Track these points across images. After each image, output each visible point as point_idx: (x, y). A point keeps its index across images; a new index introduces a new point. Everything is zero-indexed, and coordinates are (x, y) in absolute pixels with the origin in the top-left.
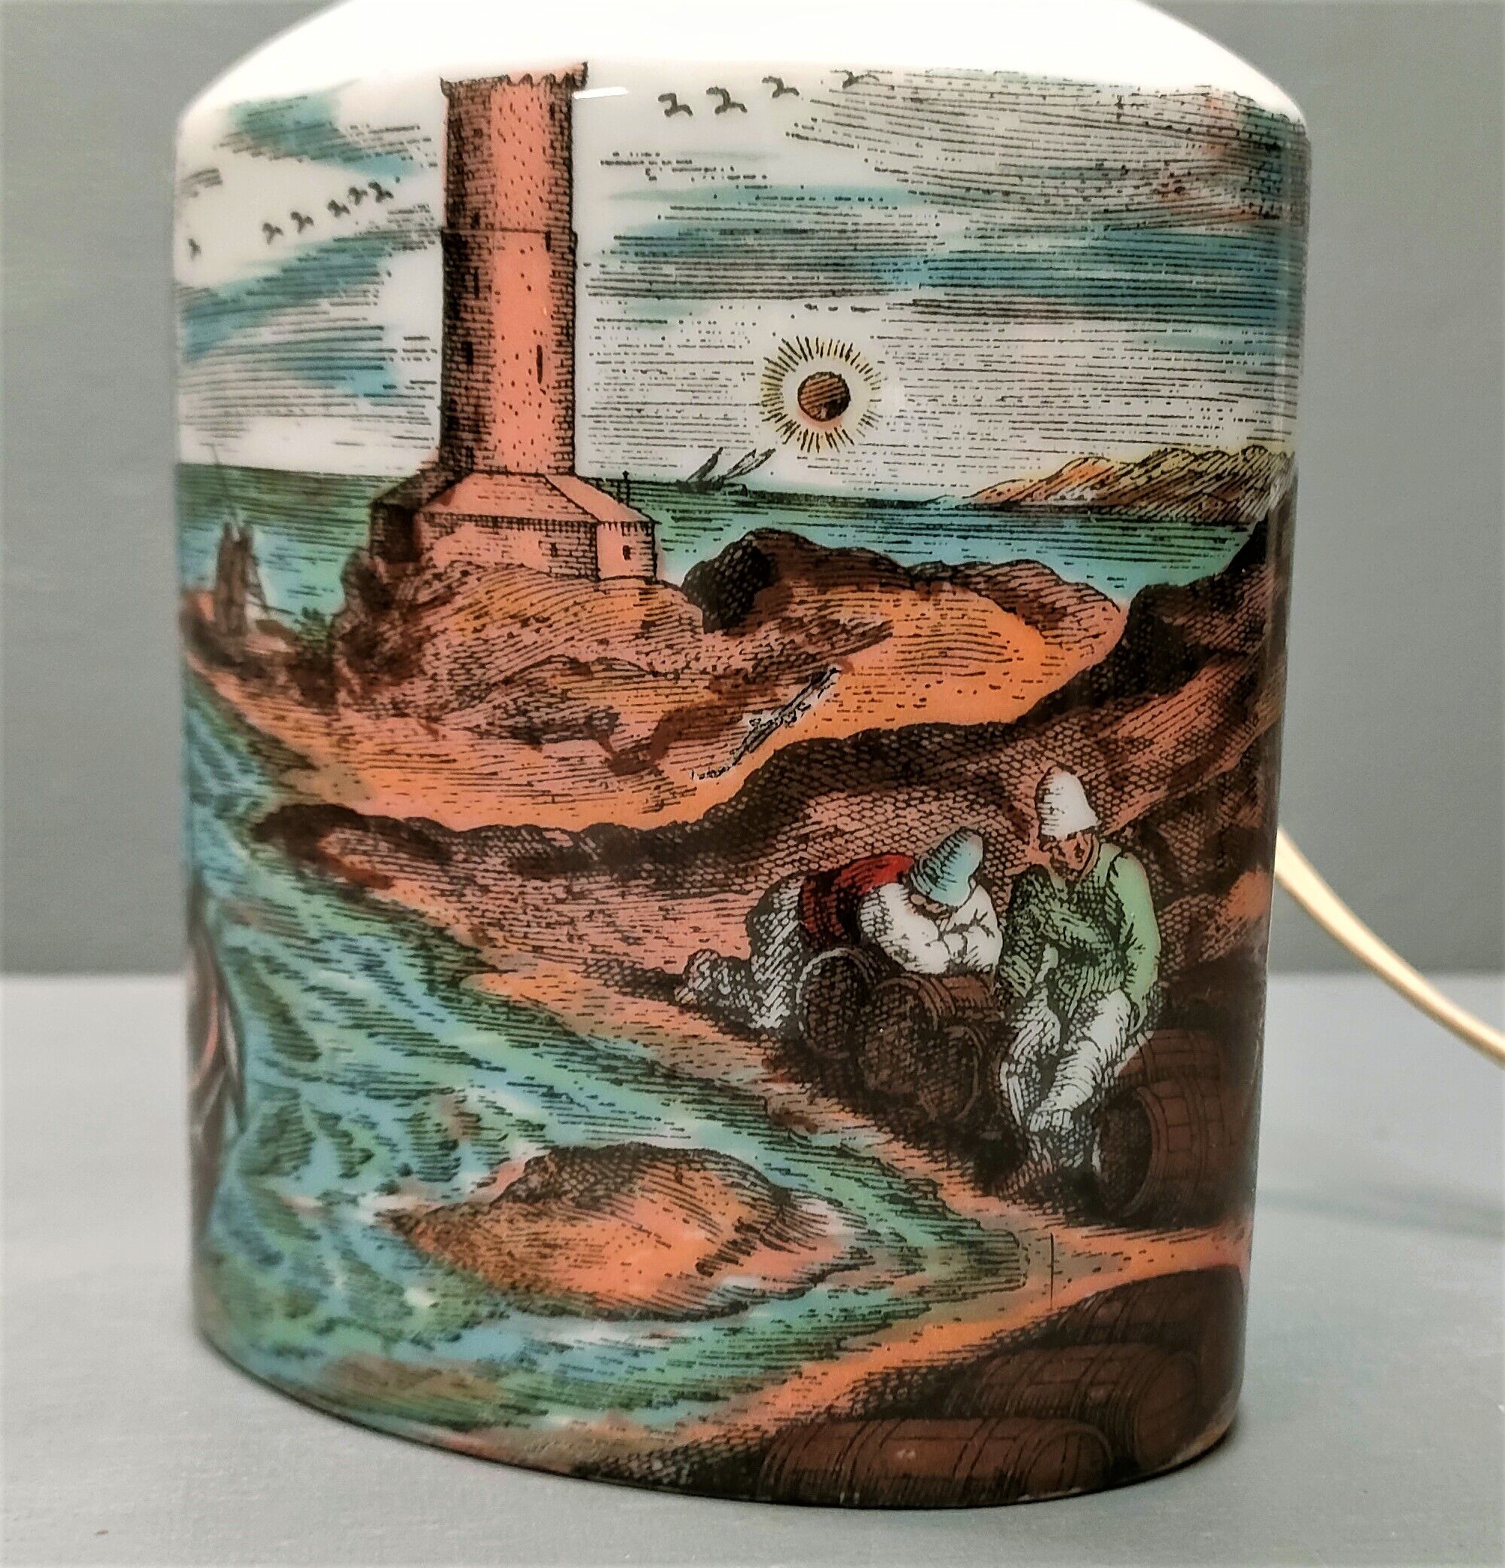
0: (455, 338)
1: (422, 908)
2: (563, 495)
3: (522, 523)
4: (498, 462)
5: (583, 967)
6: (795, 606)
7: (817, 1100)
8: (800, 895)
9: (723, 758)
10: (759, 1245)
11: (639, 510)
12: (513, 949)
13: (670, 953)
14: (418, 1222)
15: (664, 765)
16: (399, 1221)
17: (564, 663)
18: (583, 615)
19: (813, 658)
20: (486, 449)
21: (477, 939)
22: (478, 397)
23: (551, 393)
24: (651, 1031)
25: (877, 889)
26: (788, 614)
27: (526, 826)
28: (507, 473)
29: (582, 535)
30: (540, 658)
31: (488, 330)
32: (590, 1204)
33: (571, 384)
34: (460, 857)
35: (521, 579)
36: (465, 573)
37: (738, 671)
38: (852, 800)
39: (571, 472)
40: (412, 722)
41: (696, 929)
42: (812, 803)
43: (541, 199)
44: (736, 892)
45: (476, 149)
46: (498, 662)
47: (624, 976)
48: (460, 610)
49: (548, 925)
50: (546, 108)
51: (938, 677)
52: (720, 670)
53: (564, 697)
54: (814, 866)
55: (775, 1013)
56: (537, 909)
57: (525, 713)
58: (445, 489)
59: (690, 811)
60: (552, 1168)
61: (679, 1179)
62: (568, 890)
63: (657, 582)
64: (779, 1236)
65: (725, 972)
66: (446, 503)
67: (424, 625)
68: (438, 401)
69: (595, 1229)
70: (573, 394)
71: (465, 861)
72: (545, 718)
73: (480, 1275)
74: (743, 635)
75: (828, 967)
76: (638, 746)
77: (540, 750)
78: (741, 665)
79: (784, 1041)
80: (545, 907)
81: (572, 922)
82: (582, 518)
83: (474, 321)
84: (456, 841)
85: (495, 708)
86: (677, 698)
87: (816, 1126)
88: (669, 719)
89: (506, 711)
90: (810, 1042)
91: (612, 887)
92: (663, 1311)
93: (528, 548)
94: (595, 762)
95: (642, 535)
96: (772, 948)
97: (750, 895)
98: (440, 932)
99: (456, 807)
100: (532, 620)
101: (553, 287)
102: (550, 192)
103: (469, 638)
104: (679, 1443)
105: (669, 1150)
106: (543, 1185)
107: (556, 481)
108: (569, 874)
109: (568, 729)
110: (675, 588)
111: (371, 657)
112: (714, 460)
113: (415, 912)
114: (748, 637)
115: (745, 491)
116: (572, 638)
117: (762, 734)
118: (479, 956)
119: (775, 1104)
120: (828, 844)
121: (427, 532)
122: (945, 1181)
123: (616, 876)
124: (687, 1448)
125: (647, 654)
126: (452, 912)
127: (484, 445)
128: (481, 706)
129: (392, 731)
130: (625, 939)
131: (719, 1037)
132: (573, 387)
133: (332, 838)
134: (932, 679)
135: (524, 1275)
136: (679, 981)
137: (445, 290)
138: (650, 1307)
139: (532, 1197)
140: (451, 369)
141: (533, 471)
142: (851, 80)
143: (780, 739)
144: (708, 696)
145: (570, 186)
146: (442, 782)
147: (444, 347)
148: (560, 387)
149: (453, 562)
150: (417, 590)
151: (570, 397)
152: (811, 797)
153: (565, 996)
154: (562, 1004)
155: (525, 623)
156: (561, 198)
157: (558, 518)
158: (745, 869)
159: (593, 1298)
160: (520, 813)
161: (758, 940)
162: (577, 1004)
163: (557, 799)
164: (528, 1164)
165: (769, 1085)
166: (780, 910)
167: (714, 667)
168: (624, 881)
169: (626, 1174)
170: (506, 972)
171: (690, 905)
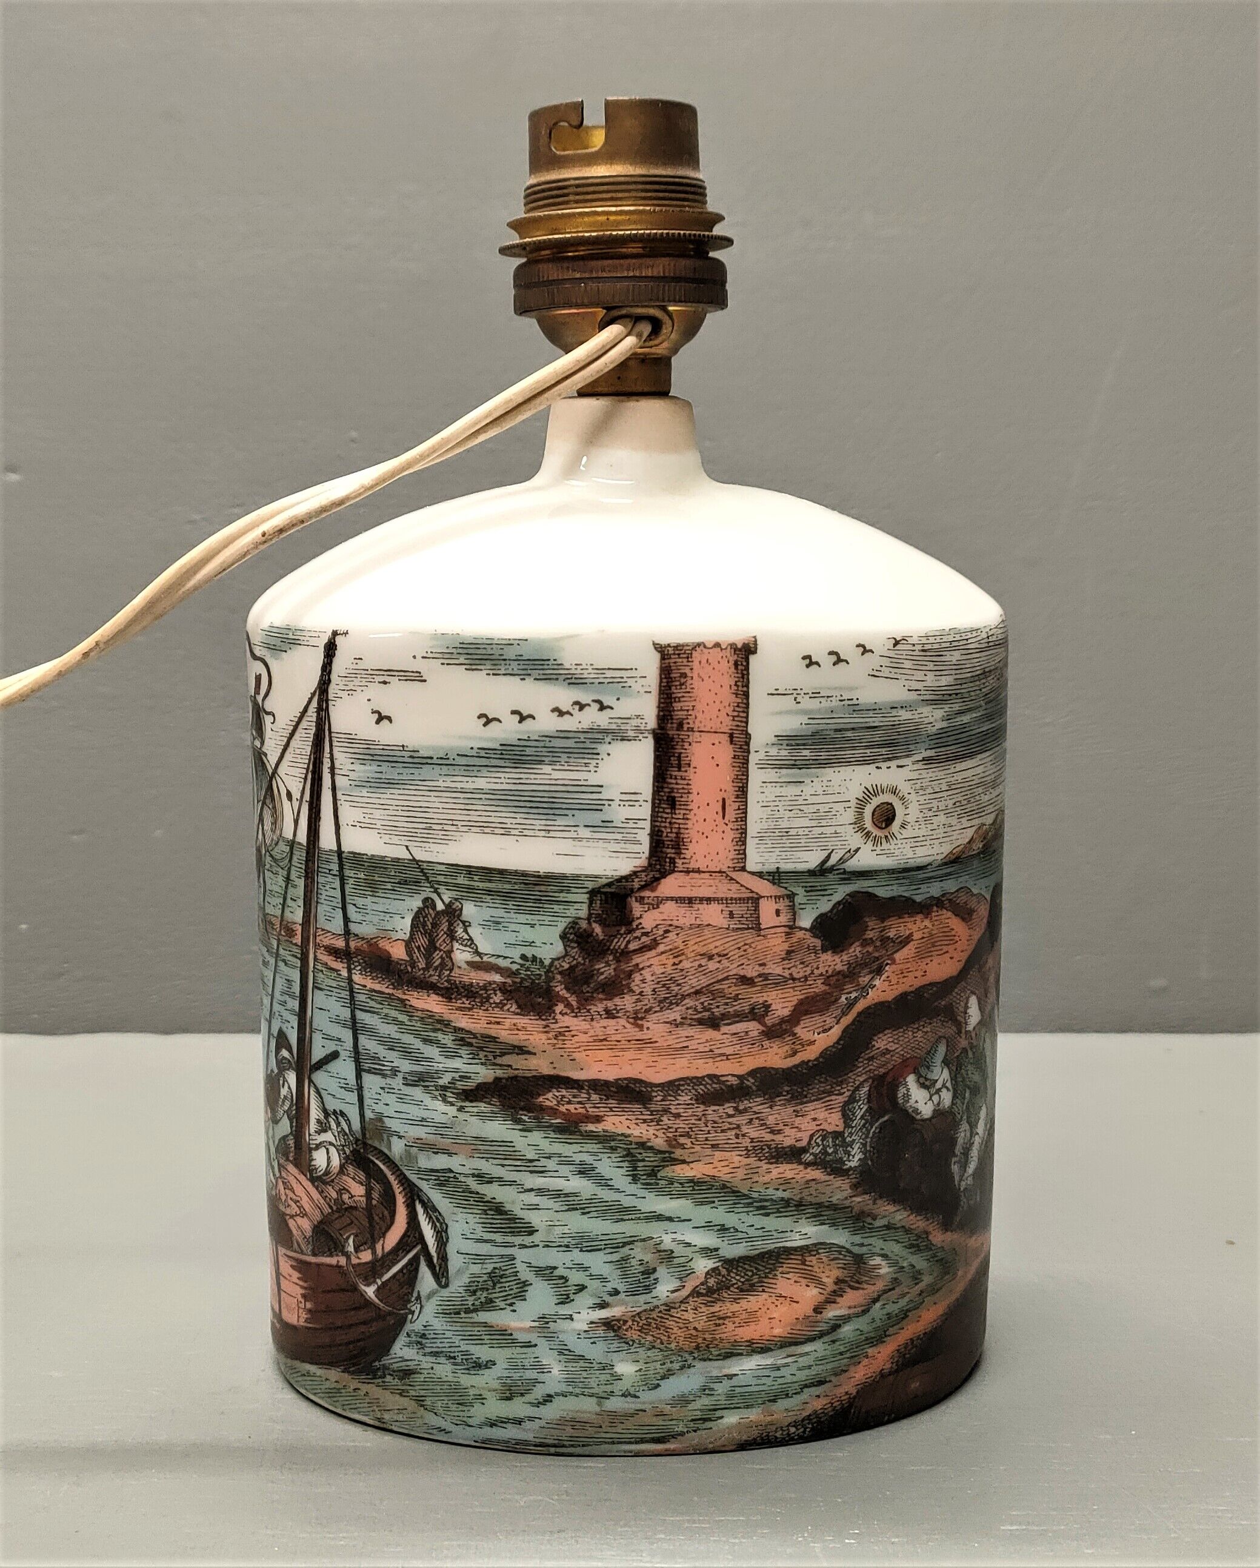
0: (662, 794)
1: (628, 1132)
2: (738, 883)
3: (709, 900)
4: (693, 865)
5: (745, 1152)
6: (869, 932)
7: (878, 1201)
8: (869, 1090)
9: (830, 1021)
10: (848, 1290)
11: (786, 888)
12: (698, 1148)
13: (799, 1135)
14: (625, 1322)
15: (798, 1030)
16: (608, 1324)
17: (737, 979)
18: (750, 950)
19: (877, 959)
20: (684, 858)
21: (670, 1145)
22: (679, 828)
23: (731, 825)
24: (787, 1182)
25: (905, 1079)
26: (866, 937)
27: (709, 1076)
28: (698, 871)
29: (750, 905)
30: (720, 978)
31: (688, 789)
32: (748, 1288)
33: (744, 819)
34: (659, 1098)
35: (707, 932)
36: (667, 931)
37: (839, 972)
38: (895, 1033)
39: (743, 869)
40: (622, 1022)
41: (814, 1119)
42: (876, 1038)
43: (728, 715)
44: (836, 1095)
45: (681, 685)
46: (690, 982)
47: (771, 1153)
48: (662, 953)
49: (723, 1131)
50: (732, 663)
51: (931, 958)
52: (830, 973)
53: (736, 998)
54: (876, 1072)
55: (857, 1158)
56: (715, 1122)
57: (709, 1010)
58: (652, 882)
59: (811, 1054)
60: (724, 1272)
61: (804, 1263)
62: (736, 1109)
63: (797, 928)
64: (858, 1282)
65: (830, 1140)
66: (653, 890)
67: (634, 962)
68: (648, 830)
69: (752, 1302)
70: (746, 825)
71: (662, 1100)
72: (723, 1012)
73: (673, 1346)
74: (842, 951)
75: (882, 1127)
76: (783, 1021)
77: (719, 1030)
78: (841, 968)
79: (862, 1173)
80: (721, 1121)
81: (738, 1127)
82: (751, 895)
83: (677, 784)
84: (656, 1089)
85: (687, 1009)
86: (805, 991)
87: (877, 1216)
88: (801, 1002)
89: (696, 1010)
90: (874, 1170)
91: (765, 1103)
92: (794, 1340)
93: (714, 915)
94: (756, 1033)
95: (787, 902)
96: (855, 1122)
97: (845, 1095)
98: (642, 1145)
99: (657, 1069)
100: (716, 956)
101: (734, 764)
102: (734, 711)
103: (669, 969)
104: (805, 1414)
105: (798, 1247)
106: (717, 1283)
107: (734, 875)
108: (737, 1100)
109: (738, 1016)
110: (806, 929)
111: (587, 983)
112: (828, 857)
113: (622, 1135)
114: (845, 952)
115: (845, 872)
116: (743, 964)
117: (851, 1005)
118: (672, 1155)
119: (856, 1210)
120: (883, 1059)
121: (637, 909)
122: (931, 1229)
123: (767, 1097)
124: (810, 1415)
125: (789, 969)
126: (652, 1131)
127: (682, 856)
128: (679, 1008)
129: (605, 1027)
130: (772, 1132)
131: (827, 1178)
132: (746, 821)
133: (550, 1095)
134: (928, 960)
135: (704, 1339)
136: (804, 1150)
137: (655, 765)
138: (786, 1340)
139: (710, 1291)
140: (658, 812)
141: (718, 870)
142: (897, 643)
143: (861, 1006)
144: (824, 988)
145: (747, 707)
146: (646, 1055)
147: (653, 799)
148: (737, 821)
149: (658, 925)
150: (629, 942)
151: (744, 827)
152: (875, 1035)
153: (733, 1171)
154: (731, 1175)
155: (711, 958)
156: (742, 714)
157: (735, 896)
158: (841, 1082)
159: (750, 1342)
160: (703, 1068)
161: (847, 1118)
162: (741, 1174)
163: (730, 1057)
164: (707, 1273)
165: (854, 1199)
166: (860, 1100)
167: (827, 971)
168: (771, 1099)
169: (771, 1266)
170: (692, 1162)
171: (810, 1106)
